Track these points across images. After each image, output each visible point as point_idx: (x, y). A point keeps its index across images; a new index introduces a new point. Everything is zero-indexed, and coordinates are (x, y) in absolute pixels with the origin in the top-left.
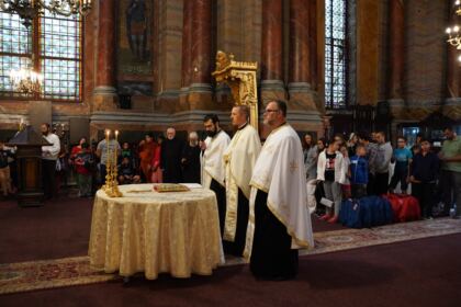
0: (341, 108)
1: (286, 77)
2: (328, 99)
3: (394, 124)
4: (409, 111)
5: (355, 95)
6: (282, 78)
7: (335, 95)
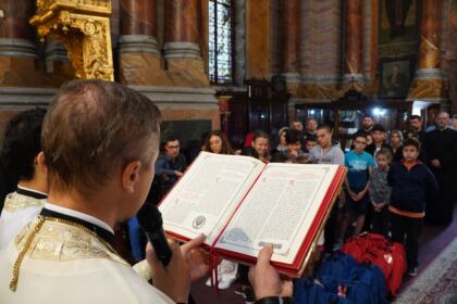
0: (226, 84)
1: (161, 34)
2: (212, 72)
3: (291, 104)
4: (305, 87)
5: (244, 67)
6: (154, 33)
7: (219, 66)
